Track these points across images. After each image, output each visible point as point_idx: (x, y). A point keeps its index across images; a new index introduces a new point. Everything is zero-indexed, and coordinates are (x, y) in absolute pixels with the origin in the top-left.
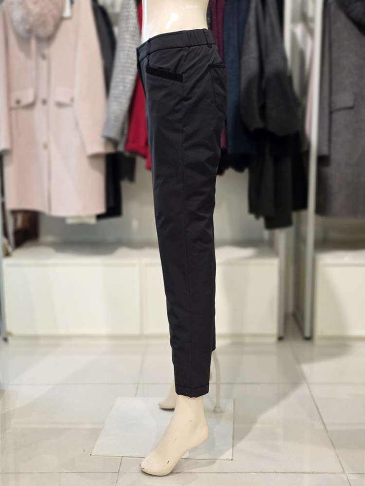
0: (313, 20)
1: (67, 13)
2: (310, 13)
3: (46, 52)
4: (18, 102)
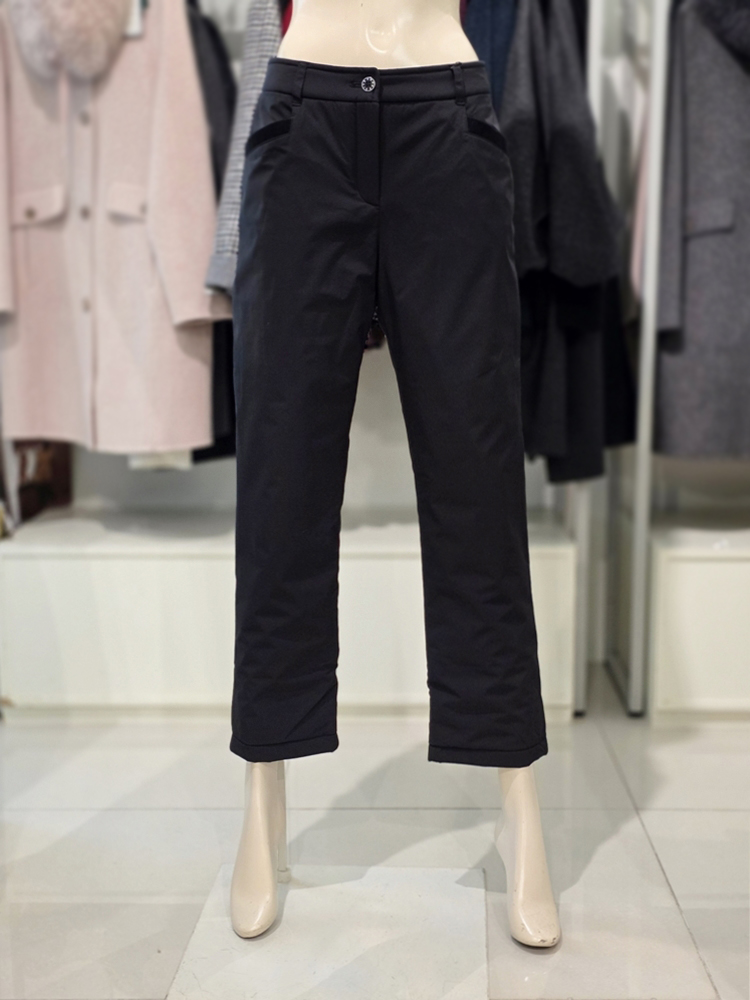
0: (648, 51)
1: (134, 26)
2: (641, 37)
3: (90, 107)
4: (30, 213)
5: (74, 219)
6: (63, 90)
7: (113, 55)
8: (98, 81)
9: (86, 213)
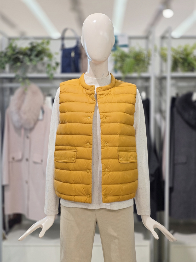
0: (165, 112)
1: (41, 117)
2: (163, 107)
3: (29, 135)
4: (13, 159)
5: (24, 161)
6: (23, 132)
7: (35, 124)
8: (31, 129)
9: (27, 160)
